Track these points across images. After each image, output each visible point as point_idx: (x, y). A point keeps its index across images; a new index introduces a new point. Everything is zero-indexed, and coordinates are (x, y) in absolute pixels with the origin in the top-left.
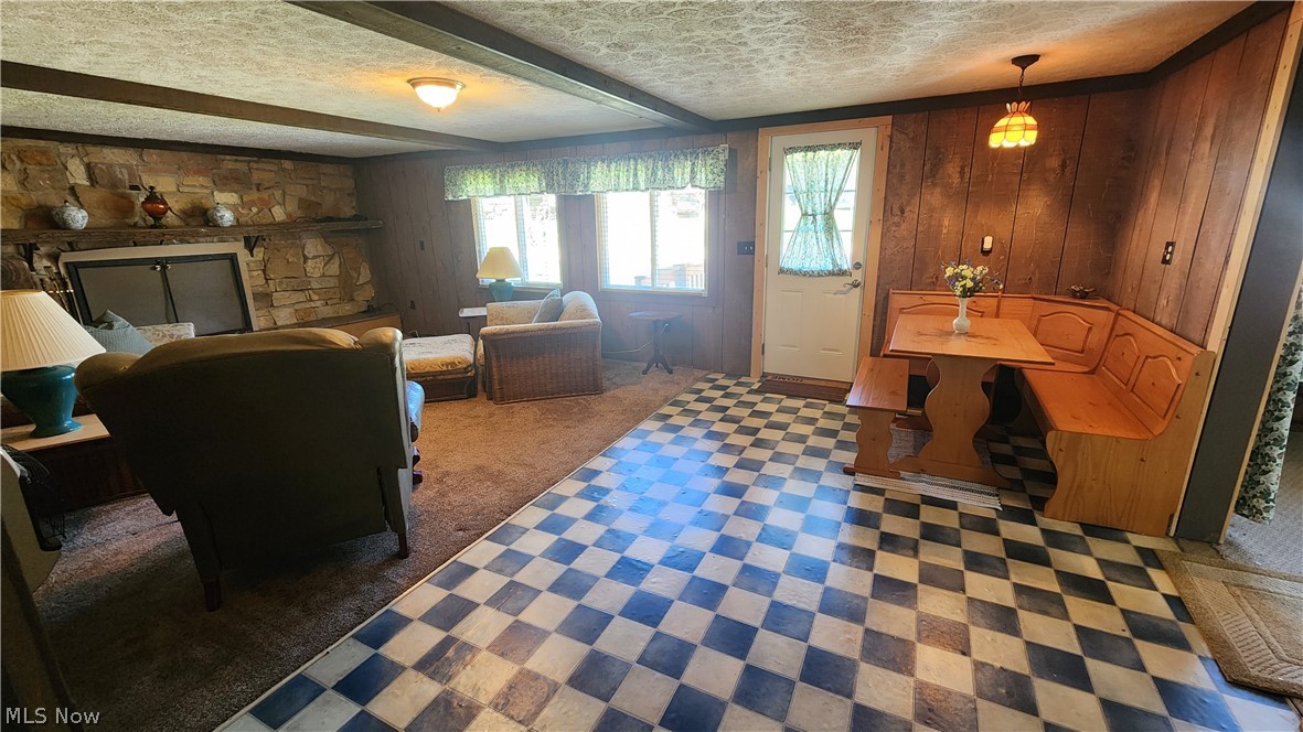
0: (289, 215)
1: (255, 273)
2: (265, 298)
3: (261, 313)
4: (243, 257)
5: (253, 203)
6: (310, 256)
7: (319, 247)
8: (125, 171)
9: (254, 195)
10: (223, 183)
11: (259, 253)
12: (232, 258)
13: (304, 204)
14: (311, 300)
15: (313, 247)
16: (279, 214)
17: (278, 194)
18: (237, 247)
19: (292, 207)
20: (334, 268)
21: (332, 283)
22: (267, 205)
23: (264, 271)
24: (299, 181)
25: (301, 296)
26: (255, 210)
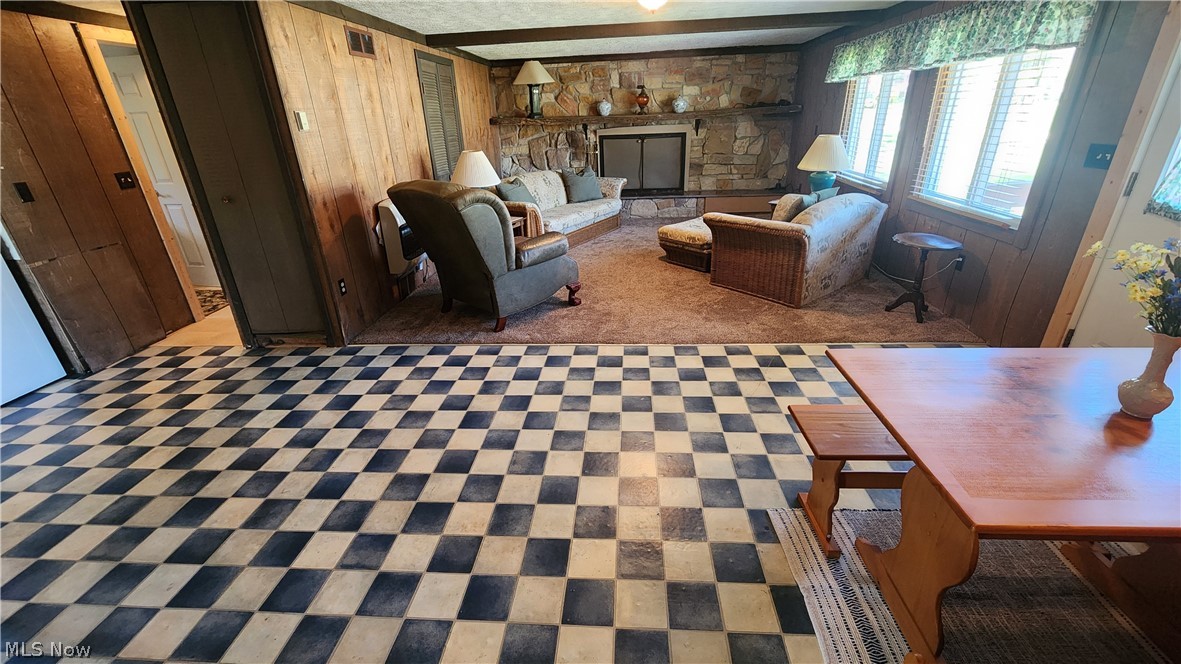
0: (731, 102)
1: (695, 149)
2: (698, 167)
3: (692, 178)
4: (691, 135)
5: (708, 93)
6: (739, 136)
7: (749, 130)
8: (637, 76)
9: (710, 86)
10: (690, 79)
11: (702, 132)
12: (683, 136)
13: (747, 92)
14: (731, 173)
15: (744, 127)
16: (724, 101)
17: (727, 84)
18: (688, 129)
19: (736, 95)
20: (757, 149)
21: (753, 160)
22: (717, 94)
23: (703, 147)
24: (748, 72)
25: (724, 169)
26: (708, 98)
